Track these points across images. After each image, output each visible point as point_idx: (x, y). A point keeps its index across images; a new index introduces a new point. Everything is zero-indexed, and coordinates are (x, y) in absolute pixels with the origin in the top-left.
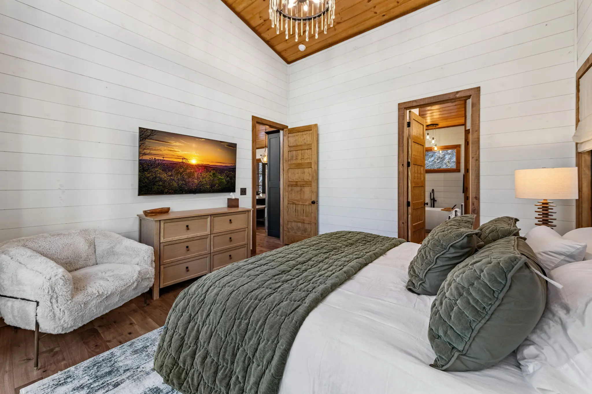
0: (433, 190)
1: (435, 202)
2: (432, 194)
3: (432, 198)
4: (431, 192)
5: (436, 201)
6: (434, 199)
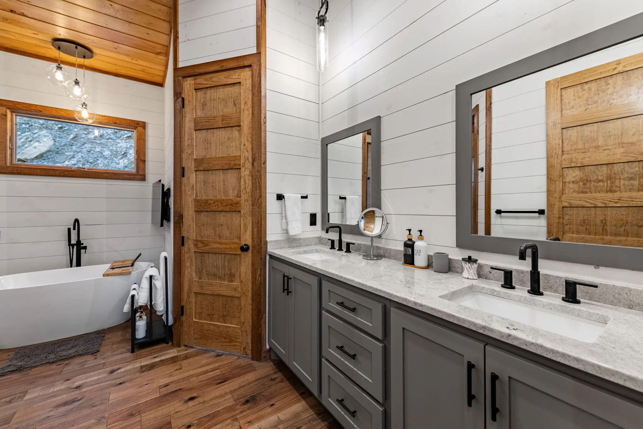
0: (77, 221)
1: (83, 251)
2: (74, 234)
3: (73, 241)
4: (72, 227)
5: (85, 248)
6: (79, 243)
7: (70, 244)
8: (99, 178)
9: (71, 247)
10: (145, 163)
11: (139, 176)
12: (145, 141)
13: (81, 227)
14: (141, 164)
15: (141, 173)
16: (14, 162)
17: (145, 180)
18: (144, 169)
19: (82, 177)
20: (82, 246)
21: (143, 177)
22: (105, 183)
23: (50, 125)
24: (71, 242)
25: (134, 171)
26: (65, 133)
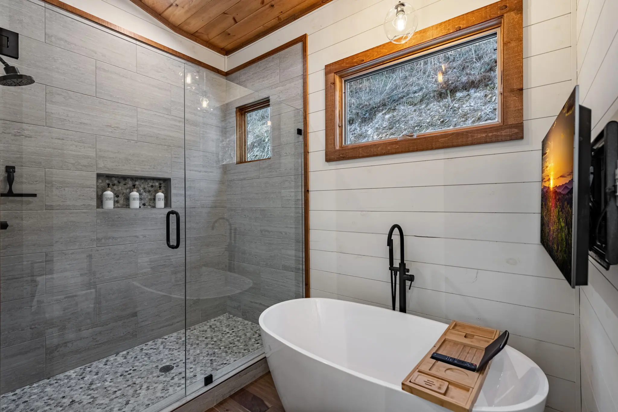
7: (391, 268)
8: (432, 149)
9: (393, 271)
10: (522, 94)
11: (508, 130)
12: (522, 40)
13: (405, 238)
14: (513, 99)
15: (511, 121)
16: (344, 144)
17: (522, 138)
18: (520, 111)
19: (409, 151)
20: (407, 273)
21: (516, 131)
22: (442, 156)
23: (435, 122)
24: (393, 265)
25: (497, 120)
26: (446, 125)
